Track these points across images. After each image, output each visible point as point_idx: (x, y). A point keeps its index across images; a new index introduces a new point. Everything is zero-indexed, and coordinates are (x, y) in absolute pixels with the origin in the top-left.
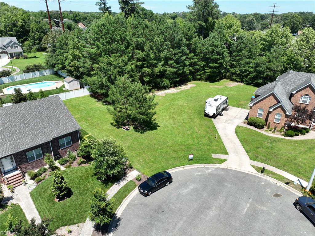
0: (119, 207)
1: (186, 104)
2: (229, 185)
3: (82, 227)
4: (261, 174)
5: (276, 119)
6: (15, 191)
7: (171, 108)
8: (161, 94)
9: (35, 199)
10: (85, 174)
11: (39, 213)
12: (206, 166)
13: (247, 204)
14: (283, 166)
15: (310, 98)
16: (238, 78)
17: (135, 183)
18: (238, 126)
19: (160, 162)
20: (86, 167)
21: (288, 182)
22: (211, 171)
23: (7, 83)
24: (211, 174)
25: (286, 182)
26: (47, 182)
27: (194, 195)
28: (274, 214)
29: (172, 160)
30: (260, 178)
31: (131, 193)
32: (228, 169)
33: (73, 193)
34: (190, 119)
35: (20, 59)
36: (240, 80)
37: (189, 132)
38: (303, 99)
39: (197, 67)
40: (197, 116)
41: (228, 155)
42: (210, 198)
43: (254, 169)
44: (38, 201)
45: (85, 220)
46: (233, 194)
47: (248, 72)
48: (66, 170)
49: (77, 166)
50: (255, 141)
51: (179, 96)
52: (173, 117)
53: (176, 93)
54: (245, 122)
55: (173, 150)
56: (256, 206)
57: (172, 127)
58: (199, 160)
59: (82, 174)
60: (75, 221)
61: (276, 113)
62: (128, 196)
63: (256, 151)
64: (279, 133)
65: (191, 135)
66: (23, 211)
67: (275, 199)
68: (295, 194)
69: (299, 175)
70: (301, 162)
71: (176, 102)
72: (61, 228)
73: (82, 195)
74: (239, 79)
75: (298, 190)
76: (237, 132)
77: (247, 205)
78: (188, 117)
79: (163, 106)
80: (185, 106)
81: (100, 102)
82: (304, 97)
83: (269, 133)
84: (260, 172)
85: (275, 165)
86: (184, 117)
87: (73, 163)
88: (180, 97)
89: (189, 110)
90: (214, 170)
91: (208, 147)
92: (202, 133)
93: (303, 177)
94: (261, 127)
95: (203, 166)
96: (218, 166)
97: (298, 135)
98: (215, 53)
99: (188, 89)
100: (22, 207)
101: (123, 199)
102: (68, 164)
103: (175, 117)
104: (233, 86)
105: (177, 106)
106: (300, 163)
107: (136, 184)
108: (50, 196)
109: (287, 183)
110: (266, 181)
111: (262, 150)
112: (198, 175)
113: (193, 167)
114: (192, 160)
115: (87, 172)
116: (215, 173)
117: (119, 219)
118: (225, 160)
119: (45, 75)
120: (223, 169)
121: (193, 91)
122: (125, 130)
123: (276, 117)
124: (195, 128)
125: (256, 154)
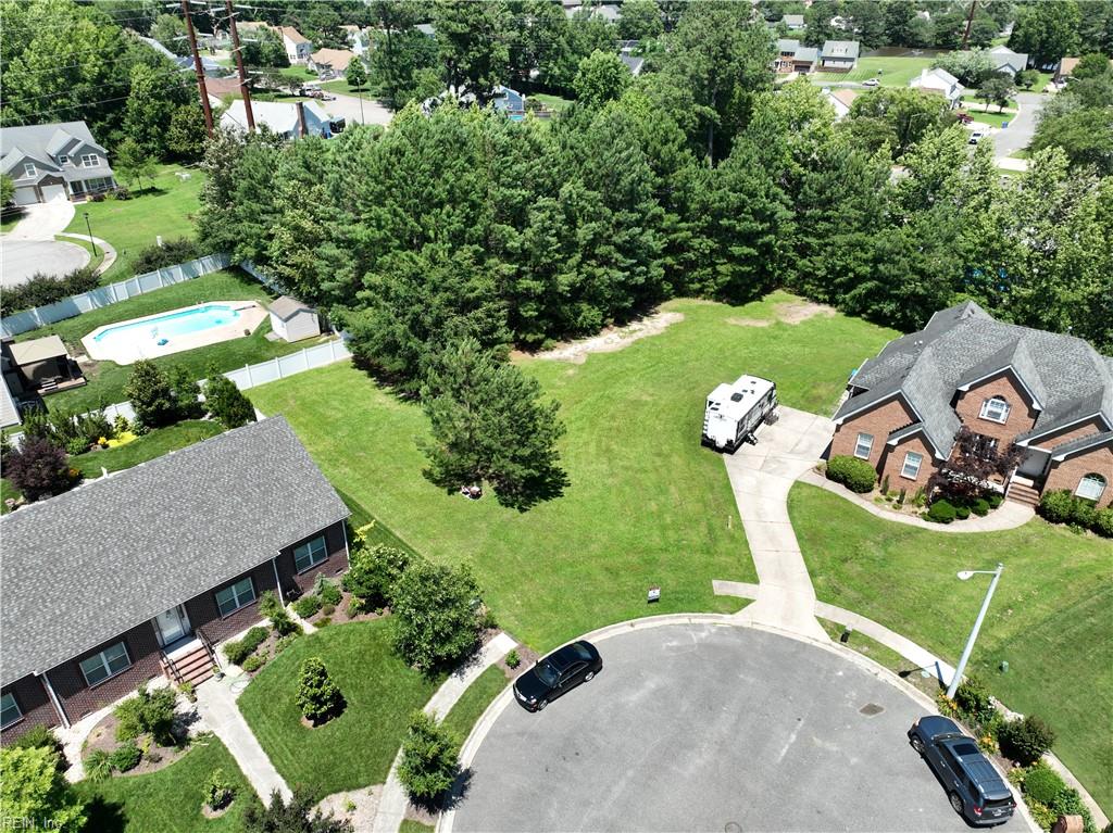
0: (467, 742)
1: (649, 399)
2: (751, 680)
3: (380, 796)
4: (840, 646)
5: (907, 466)
6: (198, 695)
7: (605, 415)
8: (572, 357)
9: (252, 720)
10: (370, 645)
11: (271, 757)
12: (693, 621)
13: (789, 734)
14: (902, 621)
15: (1009, 406)
16: (821, 290)
17: (503, 673)
18: (798, 484)
19: (568, 609)
20: (371, 624)
21: (908, 670)
22: (707, 637)
23: (88, 314)
24: (706, 646)
25: (902, 670)
26: (273, 670)
27: (658, 707)
28: (854, 760)
29: (601, 600)
30: (834, 657)
31: (493, 702)
32: (753, 630)
33: (345, 703)
34: (659, 455)
35: (106, 201)
36: (827, 297)
37: (653, 504)
38: (989, 408)
39: (691, 255)
40: (679, 444)
41: (756, 586)
42: (699, 716)
43: (823, 631)
44: (263, 726)
45: (386, 778)
46: (759, 705)
47: (851, 275)
48: (317, 633)
49: (347, 620)
50: (838, 539)
51: (628, 365)
52: (608, 450)
53: (621, 352)
54: (818, 469)
55: (607, 569)
56: (812, 740)
57: (604, 485)
58: (677, 599)
59: (363, 647)
60: (361, 780)
61: (909, 453)
62: (489, 708)
63: (838, 573)
64: (912, 510)
65: (660, 515)
66: (229, 754)
67: (864, 720)
68: (918, 705)
69: (940, 649)
70: (954, 607)
71: (618, 390)
72: (329, 797)
73: (370, 707)
74: (825, 293)
75: (928, 695)
76: (791, 506)
77: (788, 737)
78: (652, 447)
79: (579, 406)
80: (646, 403)
81: (388, 389)
82: (993, 403)
83: (883, 508)
84: (839, 639)
85: (882, 617)
86: (640, 449)
87: (334, 611)
88: (633, 369)
89: (657, 422)
90: (716, 634)
91: (704, 558)
92: (692, 507)
93: (949, 656)
94: (862, 488)
95: (686, 621)
96: (727, 620)
97: (966, 518)
98: (747, 213)
99: (659, 333)
100: (225, 741)
101: (474, 719)
102: (321, 614)
103: (615, 447)
104: (803, 318)
105: (621, 406)
106: (952, 612)
107: (507, 676)
108: (288, 711)
109: (904, 674)
110: (851, 667)
111: (853, 568)
112: (670, 649)
113: (657, 624)
114: (656, 600)
115: (375, 639)
116: (716, 640)
117: (468, 774)
118: (748, 602)
119: (201, 274)
120: (739, 630)
121: (672, 341)
122: (467, 496)
123: (906, 462)
124: (673, 489)
125: (835, 581)
